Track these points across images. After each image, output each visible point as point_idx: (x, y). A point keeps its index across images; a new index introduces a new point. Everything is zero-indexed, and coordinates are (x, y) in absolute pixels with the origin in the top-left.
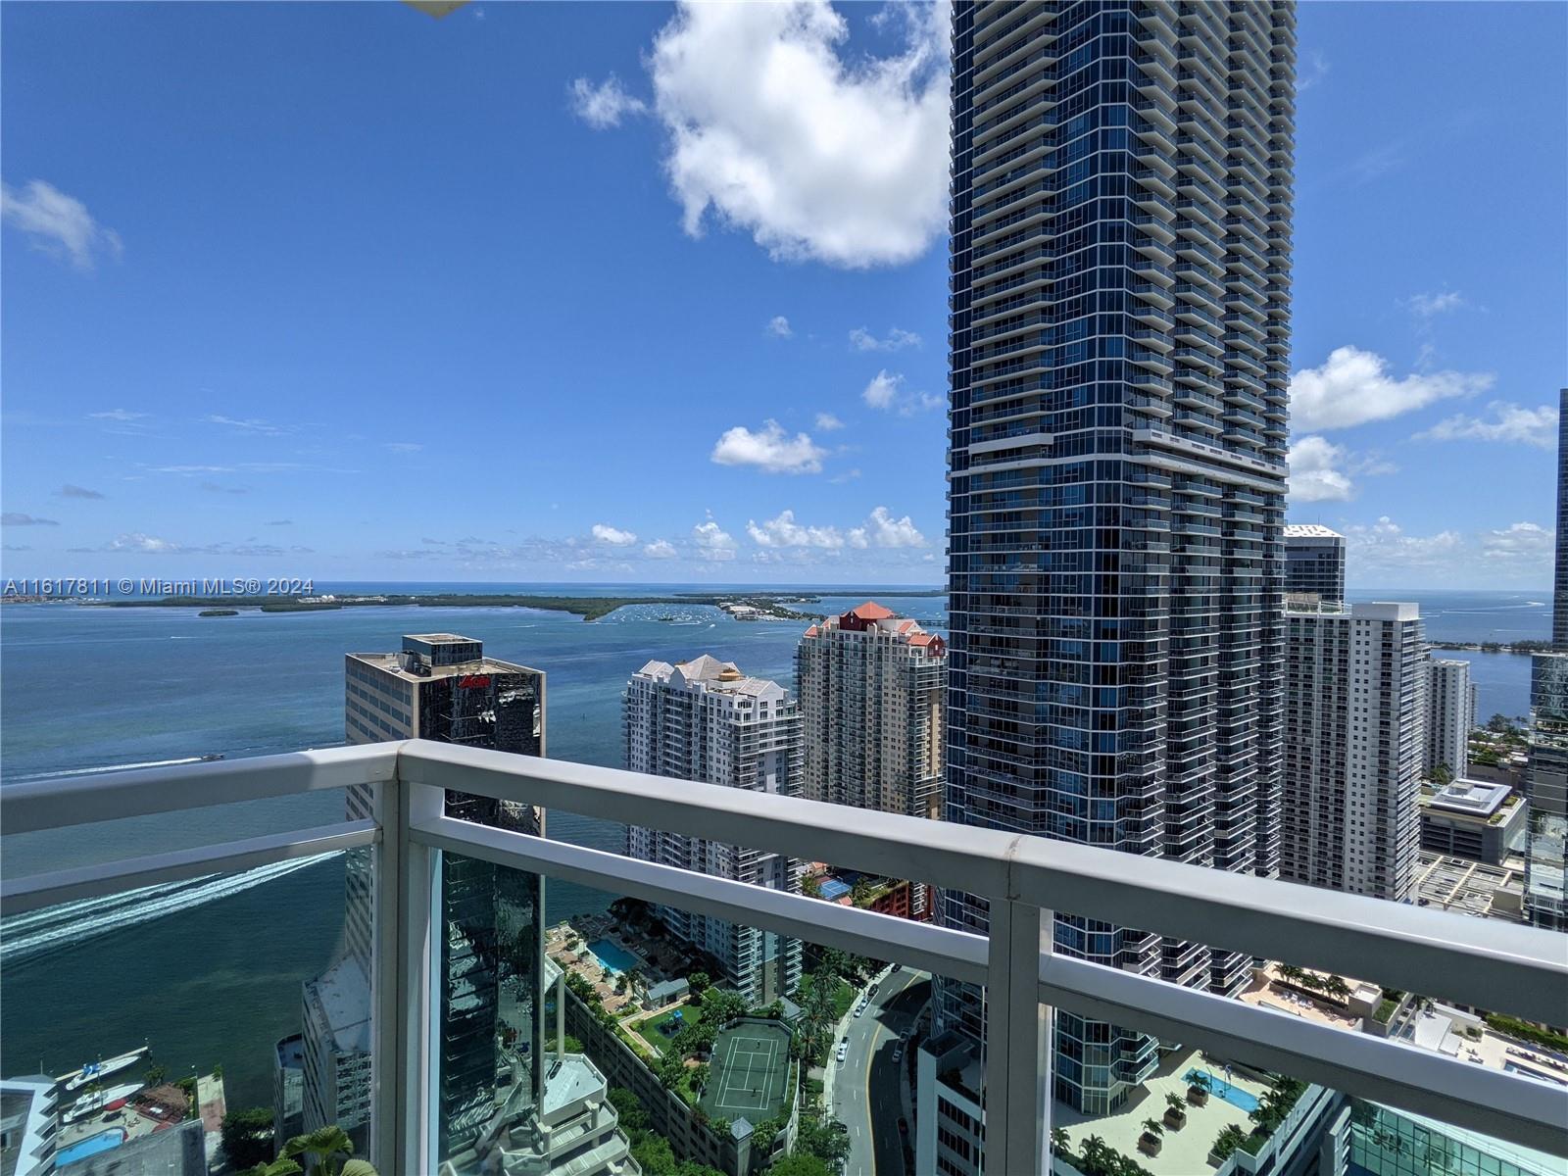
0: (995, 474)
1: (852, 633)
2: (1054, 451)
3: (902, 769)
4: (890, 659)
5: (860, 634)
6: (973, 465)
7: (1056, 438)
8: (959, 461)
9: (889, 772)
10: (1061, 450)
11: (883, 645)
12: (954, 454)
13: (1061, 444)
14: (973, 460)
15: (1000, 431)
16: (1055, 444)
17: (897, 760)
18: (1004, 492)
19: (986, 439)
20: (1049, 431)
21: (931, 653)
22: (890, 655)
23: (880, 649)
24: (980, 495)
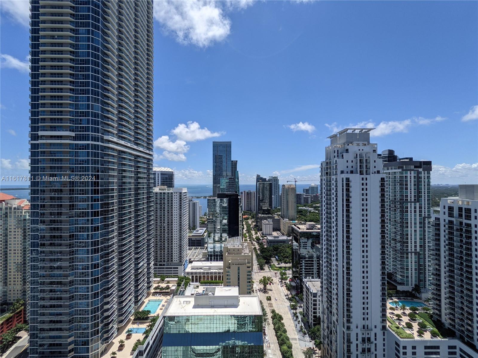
0: (51, 144)
2: (75, 138)
4: (13, 217)
6: (41, 139)
7: (76, 134)
8: (34, 137)
10: (78, 138)
11: (8, 211)
12: (32, 134)
13: (78, 137)
14: (41, 137)
15: (53, 128)
16: (76, 136)
18: (55, 151)
19: (46, 130)
20: (73, 131)
22: (13, 215)
23: (6, 212)
24: (44, 151)
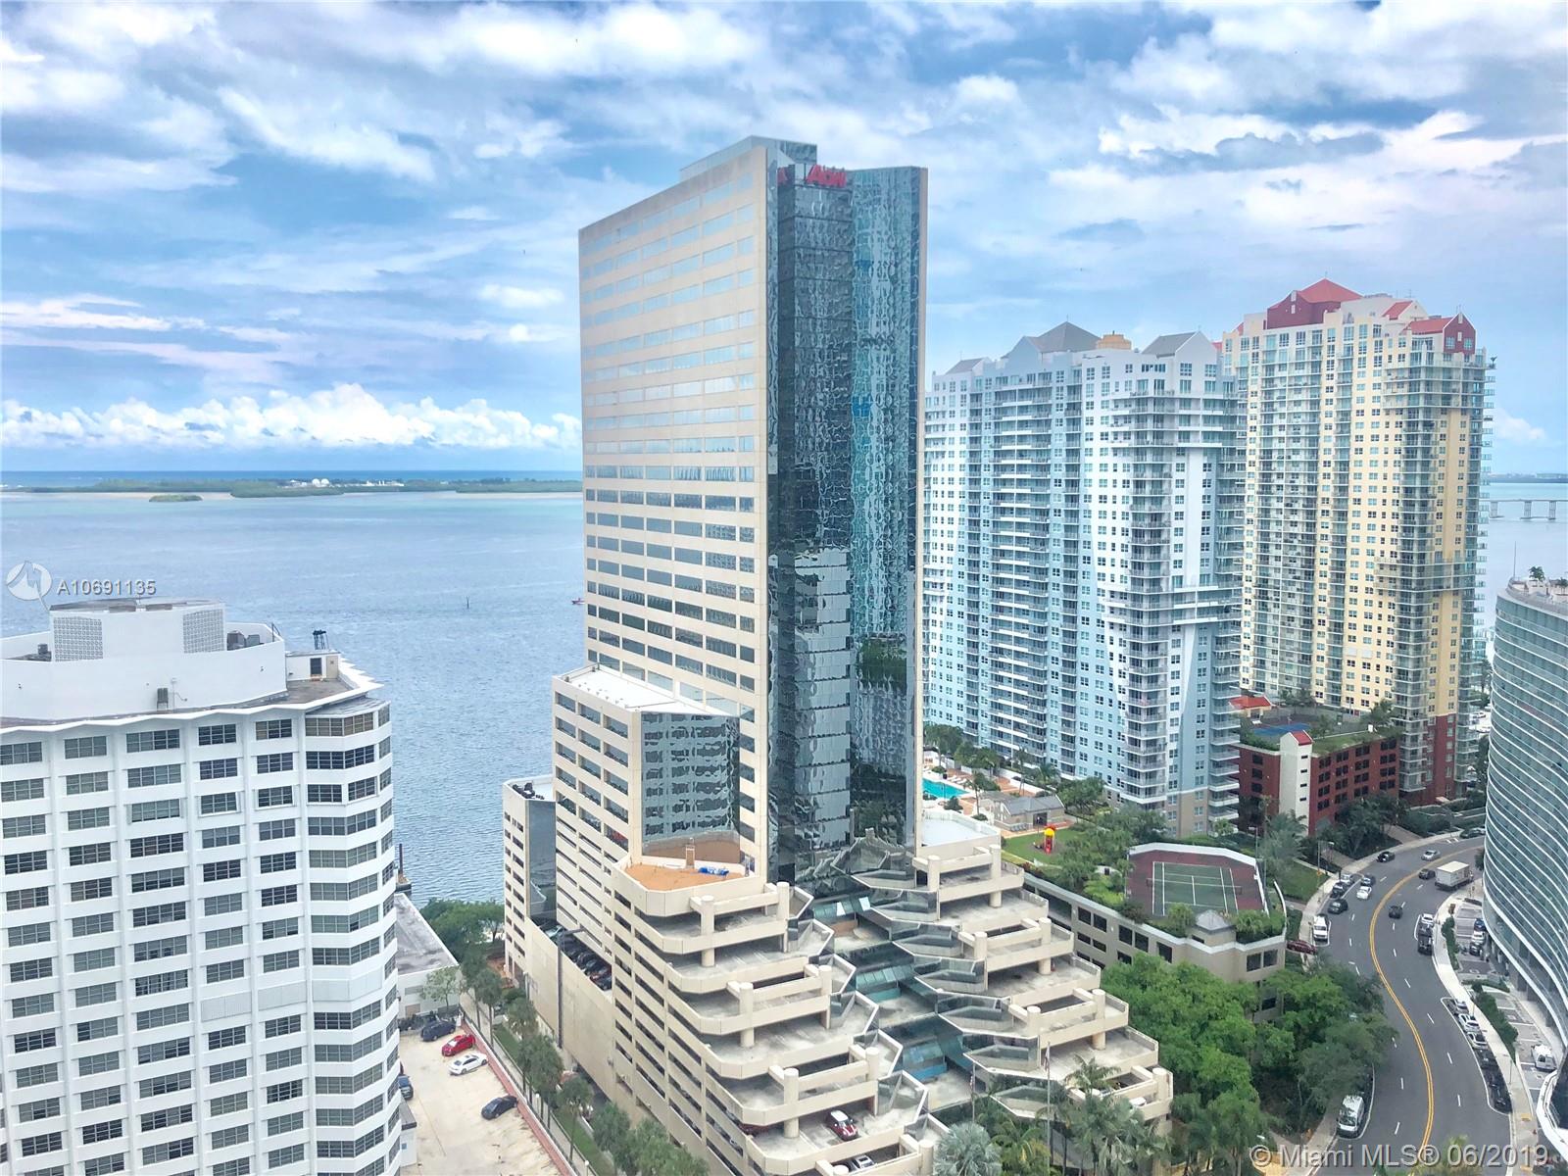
1: (1292, 331)
3: (1389, 548)
4: (1370, 362)
5: (1308, 329)
9: (1363, 558)
11: (1356, 344)
17: (1378, 534)
21: (1451, 344)
22: (1370, 355)
23: (1349, 349)
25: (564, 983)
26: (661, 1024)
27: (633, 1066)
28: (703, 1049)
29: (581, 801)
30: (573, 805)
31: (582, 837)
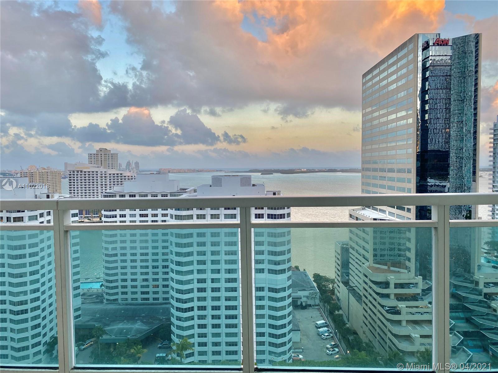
25: (350, 301)
26: (376, 315)
27: (368, 328)
28: (388, 324)
29: (357, 247)
30: (354, 248)
31: (357, 258)
